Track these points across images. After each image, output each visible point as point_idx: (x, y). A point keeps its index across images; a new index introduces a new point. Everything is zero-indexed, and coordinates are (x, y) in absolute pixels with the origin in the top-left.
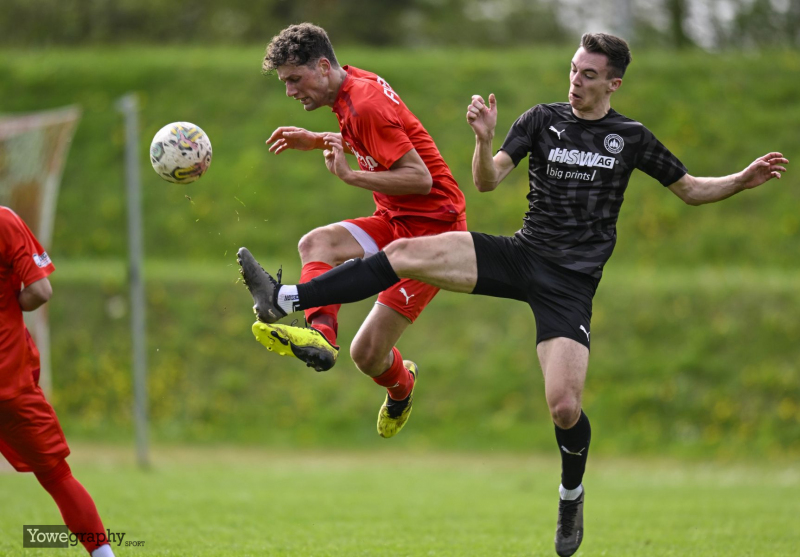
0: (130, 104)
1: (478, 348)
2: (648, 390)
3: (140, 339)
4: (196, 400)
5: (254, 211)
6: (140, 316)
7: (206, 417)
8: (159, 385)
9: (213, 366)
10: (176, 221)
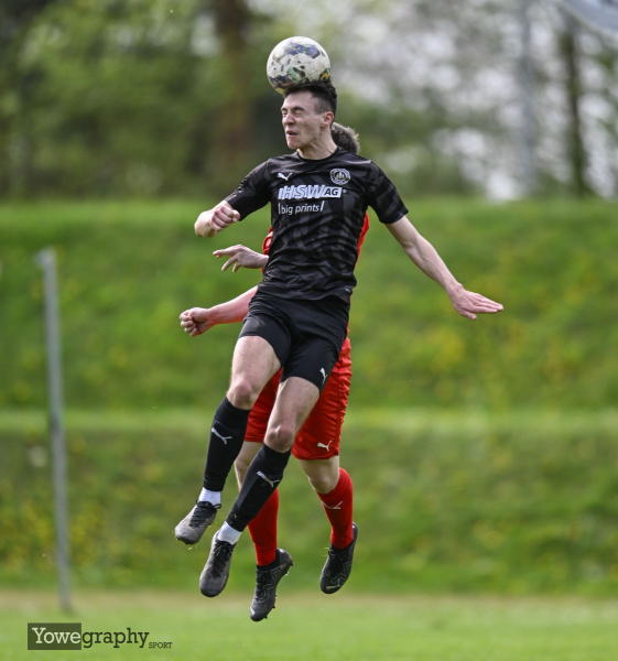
0: (48, 259)
1: (390, 491)
2: (555, 530)
3: (62, 487)
4: (116, 547)
5: (171, 361)
6: (61, 464)
7: (126, 562)
8: (80, 531)
9: (132, 512)
10: (94, 371)
